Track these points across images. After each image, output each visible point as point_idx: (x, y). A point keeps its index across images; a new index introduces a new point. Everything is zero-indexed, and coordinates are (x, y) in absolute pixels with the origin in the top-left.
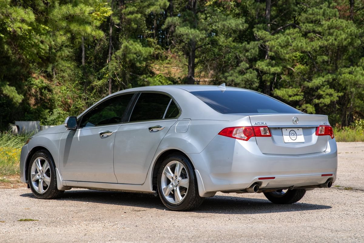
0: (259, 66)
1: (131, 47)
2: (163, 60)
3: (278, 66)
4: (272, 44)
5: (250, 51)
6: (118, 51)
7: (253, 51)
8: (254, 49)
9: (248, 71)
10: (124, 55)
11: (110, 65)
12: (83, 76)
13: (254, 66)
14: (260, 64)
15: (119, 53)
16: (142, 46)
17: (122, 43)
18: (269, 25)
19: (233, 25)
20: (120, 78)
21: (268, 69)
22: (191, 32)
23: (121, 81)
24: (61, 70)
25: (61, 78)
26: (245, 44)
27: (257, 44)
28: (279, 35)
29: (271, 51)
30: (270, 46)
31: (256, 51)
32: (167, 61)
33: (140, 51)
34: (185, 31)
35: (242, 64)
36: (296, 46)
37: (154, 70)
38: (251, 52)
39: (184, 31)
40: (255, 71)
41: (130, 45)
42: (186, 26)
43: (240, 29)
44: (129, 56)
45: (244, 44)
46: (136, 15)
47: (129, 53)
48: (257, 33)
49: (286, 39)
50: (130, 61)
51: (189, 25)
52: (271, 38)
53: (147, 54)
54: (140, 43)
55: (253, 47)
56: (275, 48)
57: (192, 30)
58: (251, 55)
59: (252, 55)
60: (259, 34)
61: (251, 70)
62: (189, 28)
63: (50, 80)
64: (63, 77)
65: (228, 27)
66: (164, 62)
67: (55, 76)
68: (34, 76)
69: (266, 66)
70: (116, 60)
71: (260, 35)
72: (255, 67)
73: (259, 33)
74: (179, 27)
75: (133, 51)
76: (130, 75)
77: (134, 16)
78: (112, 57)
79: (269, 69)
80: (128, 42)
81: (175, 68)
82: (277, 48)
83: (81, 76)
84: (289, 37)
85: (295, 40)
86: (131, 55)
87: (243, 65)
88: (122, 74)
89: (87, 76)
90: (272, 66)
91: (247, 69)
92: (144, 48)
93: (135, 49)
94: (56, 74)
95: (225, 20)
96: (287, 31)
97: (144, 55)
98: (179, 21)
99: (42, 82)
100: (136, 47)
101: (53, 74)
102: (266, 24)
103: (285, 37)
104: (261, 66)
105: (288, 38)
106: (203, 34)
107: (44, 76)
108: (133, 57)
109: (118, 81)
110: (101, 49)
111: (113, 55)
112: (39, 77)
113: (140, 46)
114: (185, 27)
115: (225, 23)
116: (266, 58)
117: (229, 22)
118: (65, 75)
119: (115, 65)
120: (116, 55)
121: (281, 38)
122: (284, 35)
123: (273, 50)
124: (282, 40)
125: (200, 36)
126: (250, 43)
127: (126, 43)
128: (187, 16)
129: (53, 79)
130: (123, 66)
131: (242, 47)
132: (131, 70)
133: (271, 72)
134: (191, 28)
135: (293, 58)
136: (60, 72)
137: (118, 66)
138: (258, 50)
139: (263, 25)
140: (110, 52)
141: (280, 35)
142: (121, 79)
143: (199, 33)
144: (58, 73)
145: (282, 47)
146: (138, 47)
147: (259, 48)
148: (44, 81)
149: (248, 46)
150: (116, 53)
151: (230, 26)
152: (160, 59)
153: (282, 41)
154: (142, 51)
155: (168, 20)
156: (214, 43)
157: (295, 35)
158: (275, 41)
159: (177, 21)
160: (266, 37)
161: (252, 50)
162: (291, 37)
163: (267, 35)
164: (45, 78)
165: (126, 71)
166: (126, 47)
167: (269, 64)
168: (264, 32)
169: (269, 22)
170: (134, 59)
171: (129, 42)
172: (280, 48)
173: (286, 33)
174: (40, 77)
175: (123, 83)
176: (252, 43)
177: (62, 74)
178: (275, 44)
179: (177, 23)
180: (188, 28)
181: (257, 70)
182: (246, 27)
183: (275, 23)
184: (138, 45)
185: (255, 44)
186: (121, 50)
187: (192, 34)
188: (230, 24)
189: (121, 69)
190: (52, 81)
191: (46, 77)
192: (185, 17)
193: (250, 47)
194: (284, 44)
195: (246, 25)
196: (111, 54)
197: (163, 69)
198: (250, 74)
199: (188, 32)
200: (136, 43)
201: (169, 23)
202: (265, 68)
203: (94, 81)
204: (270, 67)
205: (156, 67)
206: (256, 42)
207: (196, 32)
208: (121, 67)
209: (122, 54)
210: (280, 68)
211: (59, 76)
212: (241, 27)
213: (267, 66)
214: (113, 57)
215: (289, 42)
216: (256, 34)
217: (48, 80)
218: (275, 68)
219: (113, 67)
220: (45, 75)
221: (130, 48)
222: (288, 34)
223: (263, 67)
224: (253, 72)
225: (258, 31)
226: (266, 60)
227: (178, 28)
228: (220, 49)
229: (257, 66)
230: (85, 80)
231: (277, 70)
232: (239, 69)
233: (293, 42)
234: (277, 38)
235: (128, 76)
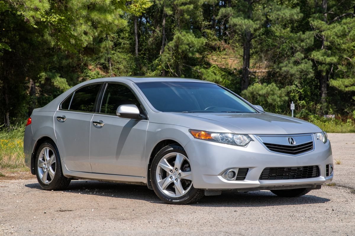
0: (314, 56)
1: (183, 38)
2: (220, 52)
3: (334, 56)
4: (328, 34)
5: (305, 41)
6: (171, 42)
7: (308, 41)
8: (309, 39)
9: (303, 61)
10: (177, 46)
11: (163, 56)
12: (136, 67)
13: (309, 56)
14: (315, 54)
15: (171, 44)
16: (195, 37)
17: (175, 35)
18: (326, 14)
19: (288, 15)
20: (173, 69)
21: (323, 60)
22: (244, 22)
23: (174, 72)
24: (118, 62)
25: (116, 70)
26: (300, 34)
27: (313, 34)
28: (335, 25)
29: (327, 41)
30: (326, 36)
31: (311, 41)
32: (224, 52)
33: (192, 42)
34: (238, 21)
35: (297, 54)
36: (353, 35)
37: (211, 62)
38: (307, 42)
39: (237, 22)
40: (310, 61)
41: (183, 36)
42: (239, 17)
43: (295, 18)
44: (181, 47)
45: (298, 34)
46: (188, 6)
47: (181, 44)
48: (313, 23)
49: (342, 28)
50: (183, 52)
51: (243, 15)
52: (326, 27)
53: (200, 45)
54: (193, 35)
55: (308, 37)
56: (331, 38)
57: (246, 20)
58: (306, 46)
59: (308, 45)
60: (314, 24)
61: (306, 60)
62: (243, 19)
63: (106, 71)
64: (118, 69)
65: (282, 17)
66: (222, 53)
67: (111, 68)
68: (91, 67)
69: (321, 56)
70: (169, 51)
71: (316, 25)
72: (311, 57)
73: (315, 23)
74: (232, 18)
75: (185, 42)
76: (183, 66)
77: (186, 7)
78: (165, 48)
79: (325, 59)
80: (181, 33)
81: (233, 59)
82: (333, 38)
84: (345, 27)
85: (352, 30)
86: (184, 46)
87: (298, 55)
88: (175, 66)
89: (141, 68)
90: (328, 56)
91: (303, 59)
92: (196, 39)
93: (188, 40)
94: (112, 65)
95: (279, 10)
96: (344, 21)
97: (197, 46)
98: (232, 11)
99: (99, 74)
100: (188, 38)
101: (109, 66)
102: (322, 14)
103: (342, 26)
104: (316, 55)
105: (344, 28)
106: (257, 24)
107: (100, 68)
108: (186, 48)
109: (171, 72)
110: (154, 41)
111: (166, 46)
112: (95, 69)
113: (193, 37)
114: (239, 18)
115: (279, 12)
116: (322, 48)
117: (283, 12)
118: (121, 66)
119: (168, 56)
120: (168, 46)
121: (337, 27)
122: (340, 24)
123: (329, 40)
124: (338, 29)
125: (254, 26)
126: (306, 33)
127: (179, 34)
128: (241, 7)
129: (109, 71)
130: (176, 57)
131: (297, 37)
132: (184, 61)
133: (327, 62)
134: (245, 18)
135: (352, 48)
136: (116, 64)
137: (171, 58)
138: (313, 40)
139: (319, 15)
140: (163, 44)
141: (336, 24)
142: (174, 71)
143: (253, 23)
144: (114, 65)
145: (338, 37)
146: (190, 38)
147: (315, 38)
148: (100, 73)
149: (303, 36)
150: (169, 44)
151: (284, 16)
152: (217, 50)
153: (338, 31)
154: (194, 42)
155: (222, 11)
156: (268, 33)
157: (351, 25)
158: (331, 31)
159: (231, 11)
160: (321, 27)
161: (307, 40)
162: (347, 26)
163: (323, 25)
164: (101, 70)
165: (179, 62)
166: (178, 38)
167: (325, 54)
168: (320, 21)
169: (325, 12)
170: (186, 50)
171: (182, 33)
172: (336, 37)
173: (342, 22)
174: (96, 69)
175: (175, 74)
176: (307, 33)
177: (118, 66)
178: (331, 34)
179: (230, 13)
180: (241, 19)
181: (313, 60)
182: (301, 16)
183: (332, 13)
184: (191, 36)
185: (310, 34)
186: (174, 41)
187: (245, 25)
188: (284, 14)
189: (174, 60)
190: (108, 72)
191: (102, 69)
192: (239, 8)
193: (306, 37)
194: (340, 33)
195: (301, 15)
196: (165, 45)
197: (220, 60)
198: (306, 65)
199: (242, 22)
200: (189, 34)
201: (222, 13)
202: (321, 58)
203: (147, 72)
204: (325, 57)
205: (214, 59)
206: (312, 32)
207: (250, 22)
208: (174, 58)
209: (175, 45)
210: (336, 58)
211: (115, 67)
212: (296, 17)
213: (323, 56)
214: (166, 48)
215: (345, 32)
216: (311, 23)
217: (104, 72)
218: (331, 58)
219: (166, 58)
220: (101, 67)
221: (183, 39)
222: (345, 24)
223: (318, 57)
224: (308, 62)
225: (313, 21)
226: (322, 50)
227: (231, 19)
228: (275, 40)
229: (312, 56)
230: (138, 72)
231: (332, 60)
232: (293, 59)
233: (349, 32)
234: (334, 27)
235: (181, 67)
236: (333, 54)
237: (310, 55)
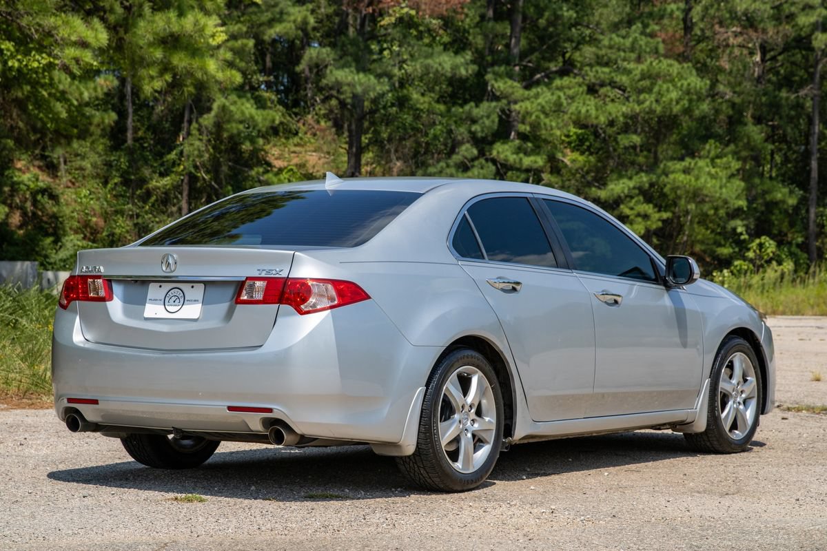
0: (498, 152)
1: (232, 108)
2: (287, 138)
3: (538, 154)
4: (526, 108)
5: (481, 121)
6: (205, 116)
7: (487, 122)
8: (488, 117)
9: (476, 163)
10: (219, 126)
11: (186, 145)
12: (128, 167)
13: (488, 154)
14: (500, 150)
15: (208, 120)
16: (255, 106)
17: (214, 100)
18: (517, 68)
19: (447, 66)
20: (207, 172)
21: (517, 161)
22: (359, 79)
23: (211, 179)
24: (77, 155)
25: (77, 172)
26: (471, 107)
27: (495, 107)
28: (539, 90)
29: (523, 123)
30: (522, 112)
31: (493, 122)
32: (296, 140)
33: (252, 117)
34: (346, 77)
35: (464, 148)
36: (576, 112)
37: (271, 159)
38: (483, 123)
39: (344, 78)
40: (490, 164)
41: (232, 104)
42: (347, 67)
43: (460, 73)
44: (229, 126)
45: (467, 107)
46: (245, 41)
47: (229, 121)
48: (496, 85)
49: (555, 98)
50: (231, 137)
51: (354, 64)
52: (523, 95)
53: (268, 124)
54: (252, 101)
55: (485, 114)
56: (533, 117)
57: (361, 75)
58: (482, 131)
59: (485, 129)
60: (499, 87)
61: (482, 161)
62: (355, 71)
63: (53, 174)
64: (81, 169)
65: (437, 70)
66: (291, 141)
67: (62, 166)
68: (19, 165)
69: (513, 153)
70: (200, 135)
71: (502, 89)
72: (491, 154)
73: (500, 85)
74: (334, 69)
75: (238, 116)
76: (230, 166)
77: (240, 42)
78: (192, 128)
79: (521, 159)
80: (226, 98)
81: (314, 154)
82: (537, 116)
83: (125, 168)
84: (561, 94)
85: (574, 102)
86: (234, 125)
87: (466, 150)
88: (212, 166)
89: (138, 169)
90: (526, 154)
91: (473, 160)
92: (260, 112)
93: (243, 113)
94: (65, 162)
95: (430, 56)
96: (558, 82)
97: (260, 125)
98: (332, 56)
99: (37, 180)
100: (243, 108)
101: (59, 163)
102: (511, 67)
103: (553, 94)
104: (503, 152)
105: (559, 97)
106: (382, 84)
107: (40, 167)
108: (238, 129)
109: (204, 179)
110: (166, 111)
111: (195, 125)
112: (28, 169)
113: (252, 106)
114: (347, 70)
115: (429, 61)
116: (512, 137)
117: (437, 60)
118: (87, 164)
119: (198, 146)
120: (200, 125)
121: (544, 95)
122: (549, 89)
123: (528, 120)
124: (547, 99)
125: (378, 88)
126: (481, 105)
127: (223, 100)
128: (349, 47)
129: (59, 174)
130: (214, 148)
131: (463, 112)
132: (232, 156)
133: (524, 167)
134: (358, 71)
135: (563, 138)
136: (74, 159)
137: (204, 149)
138: (497, 120)
139: (506, 69)
140: (186, 118)
141: (542, 89)
142: (209, 176)
143: (376, 81)
144: (70, 161)
145: (547, 115)
146: (247, 108)
147: (500, 117)
148: (41, 178)
149: (476, 112)
150: (201, 120)
151: (440, 69)
152: (281, 134)
153: (546, 102)
154: (256, 117)
155: (311, 54)
156: (402, 102)
157: (572, 91)
158: (532, 102)
159: (328, 55)
160: (513, 93)
161: (485, 119)
162: (565, 94)
163: (515, 89)
164: (43, 171)
165: (221, 159)
166: (223, 108)
167: (519, 150)
168: (510, 82)
169: (517, 62)
170: (239, 134)
171: (229, 97)
172: (542, 116)
173: (554, 85)
174: (32, 169)
175: (213, 183)
176: (485, 105)
177: (78, 163)
178: (532, 108)
179: (327, 59)
180: (352, 72)
181: (494, 161)
182: (473, 70)
183: (530, 65)
184: (248, 105)
185: (490, 107)
186: (213, 113)
187: (361, 84)
188: (440, 64)
189: (211, 155)
190: (57, 176)
191: (44, 168)
192: (345, 49)
193: (482, 113)
194: (551, 108)
195: (473, 68)
196: (190, 122)
197: (287, 156)
198: (481, 171)
199: (353, 79)
200: (244, 100)
201: (311, 58)
202: (512, 158)
203: (152, 179)
204: (521, 155)
205: (275, 153)
206: (494, 104)
207: (369, 80)
208: (211, 150)
209: (215, 123)
210: (542, 159)
211: (72, 166)
212: (463, 72)
213: (517, 153)
214: (195, 128)
215: (561, 105)
216: (493, 86)
217: (49, 175)
218: (532, 158)
219: (194, 150)
220: (41, 164)
221: (232, 111)
222: (560, 88)
223: (506, 156)
224: (486, 165)
225: (496, 80)
226: (512, 141)
227: (331, 72)
228: (417, 117)
229: (494, 153)
230: (133, 177)
231: (536, 162)
232: (456, 158)
233: (569, 104)
234: (537, 96)
235: (225, 169)
236: (536, 150)
237: (490, 151)
